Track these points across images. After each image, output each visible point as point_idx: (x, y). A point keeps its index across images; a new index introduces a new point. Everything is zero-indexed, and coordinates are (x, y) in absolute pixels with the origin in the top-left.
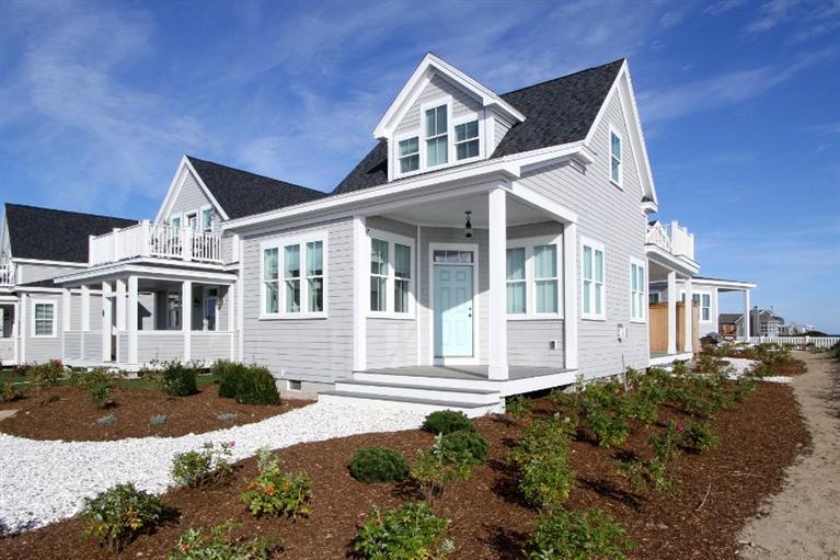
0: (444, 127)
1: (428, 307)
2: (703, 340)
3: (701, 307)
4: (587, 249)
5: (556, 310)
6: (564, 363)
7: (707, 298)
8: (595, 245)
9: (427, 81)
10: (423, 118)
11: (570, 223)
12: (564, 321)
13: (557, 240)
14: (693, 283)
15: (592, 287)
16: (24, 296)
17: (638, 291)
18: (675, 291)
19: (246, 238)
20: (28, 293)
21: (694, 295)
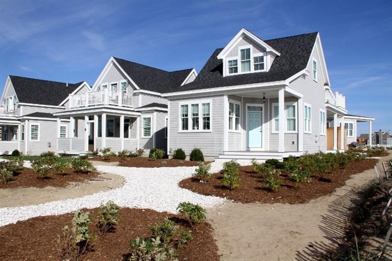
0: (249, 57)
1: (245, 130)
2: (349, 146)
3: (349, 130)
4: (306, 107)
5: (294, 130)
6: (298, 149)
7: (351, 125)
8: (309, 105)
9: (241, 38)
10: (240, 53)
11: (300, 98)
12: (298, 134)
13: (295, 104)
14: (345, 118)
15: (307, 121)
16: (27, 121)
17: (323, 123)
18: (337, 122)
19: (171, 100)
20: (28, 120)
21: (345, 124)
